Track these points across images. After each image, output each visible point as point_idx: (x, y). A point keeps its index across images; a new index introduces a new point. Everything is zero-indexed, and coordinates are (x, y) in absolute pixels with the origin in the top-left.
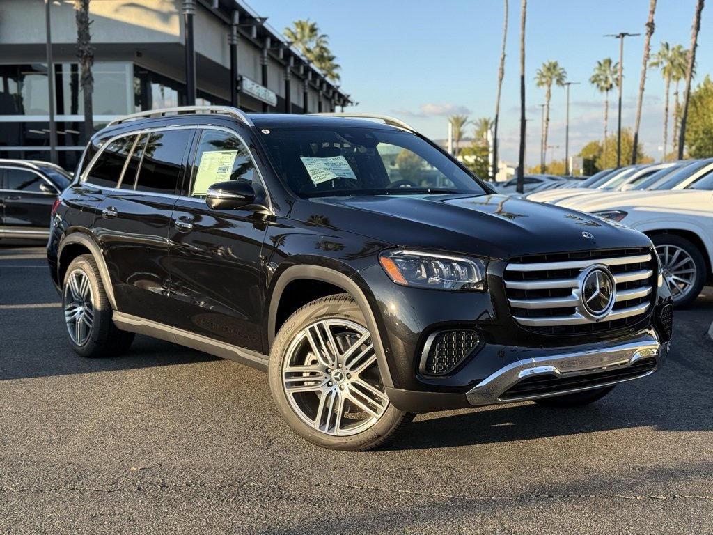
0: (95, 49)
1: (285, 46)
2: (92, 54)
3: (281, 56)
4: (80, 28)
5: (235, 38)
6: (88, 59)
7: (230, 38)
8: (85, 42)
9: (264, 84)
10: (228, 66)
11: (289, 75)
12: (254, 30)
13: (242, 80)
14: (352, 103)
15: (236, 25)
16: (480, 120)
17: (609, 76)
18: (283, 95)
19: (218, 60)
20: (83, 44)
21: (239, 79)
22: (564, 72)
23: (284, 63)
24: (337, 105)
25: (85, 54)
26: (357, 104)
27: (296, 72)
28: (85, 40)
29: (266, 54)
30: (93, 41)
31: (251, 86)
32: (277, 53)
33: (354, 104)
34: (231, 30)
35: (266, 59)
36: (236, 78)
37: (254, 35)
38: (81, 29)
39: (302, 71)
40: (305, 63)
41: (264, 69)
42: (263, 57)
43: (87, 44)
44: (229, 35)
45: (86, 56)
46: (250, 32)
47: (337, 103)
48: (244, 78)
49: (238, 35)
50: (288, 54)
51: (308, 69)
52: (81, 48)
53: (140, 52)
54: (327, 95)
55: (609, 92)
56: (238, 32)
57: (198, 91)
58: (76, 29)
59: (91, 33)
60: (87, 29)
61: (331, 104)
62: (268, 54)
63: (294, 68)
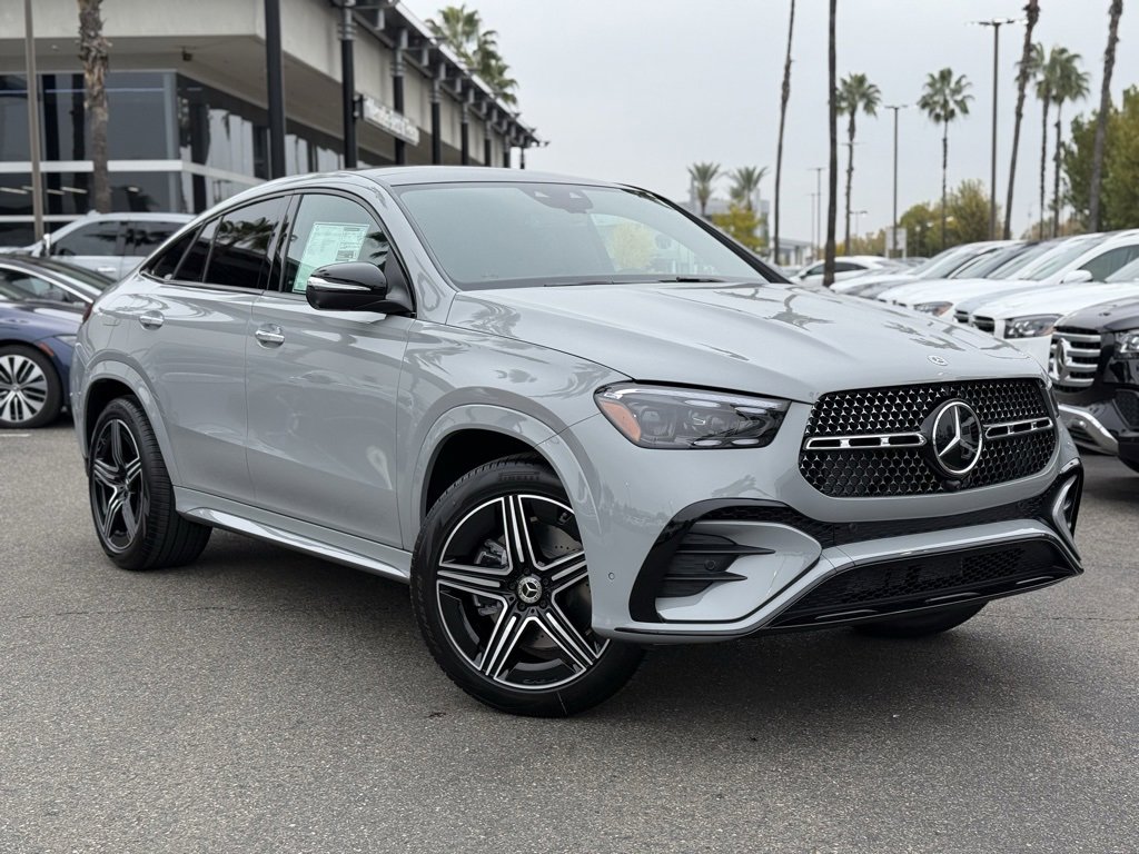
0: (110, 45)
1: (431, 44)
2: (104, 55)
3: (426, 62)
4: (83, 9)
5: (349, 29)
6: (99, 62)
7: (340, 28)
8: (92, 34)
9: (399, 107)
10: (338, 77)
11: (437, 95)
12: (381, 16)
13: (361, 100)
14: (538, 142)
15: (351, 8)
16: (740, 172)
17: (949, 98)
18: (429, 129)
19: (322, 67)
20: (89, 36)
21: (356, 98)
22: (878, 91)
23: (429, 74)
24: (514, 145)
25: (93, 54)
26: (547, 143)
27: (449, 90)
28: (93, 29)
29: (399, 59)
30: (106, 31)
31: (377, 111)
32: (418, 56)
33: (542, 144)
34: (343, 16)
35: (400, 67)
36: (352, 96)
37: (381, 25)
38: (86, 12)
39: (459, 89)
40: (464, 74)
41: (397, 83)
42: (395, 63)
43: (97, 36)
44: (339, 25)
45: (95, 58)
46: (374, 21)
47: (515, 142)
48: (365, 97)
49: (355, 24)
50: (437, 58)
51: (468, 85)
52: (85, 44)
53: (188, 51)
54: (498, 128)
55: (950, 123)
56: (354, 19)
57: (289, 120)
58: (78, 11)
59: (102, 16)
60: (96, 9)
61: (504, 144)
62: (404, 59)
63: (446, 82)
